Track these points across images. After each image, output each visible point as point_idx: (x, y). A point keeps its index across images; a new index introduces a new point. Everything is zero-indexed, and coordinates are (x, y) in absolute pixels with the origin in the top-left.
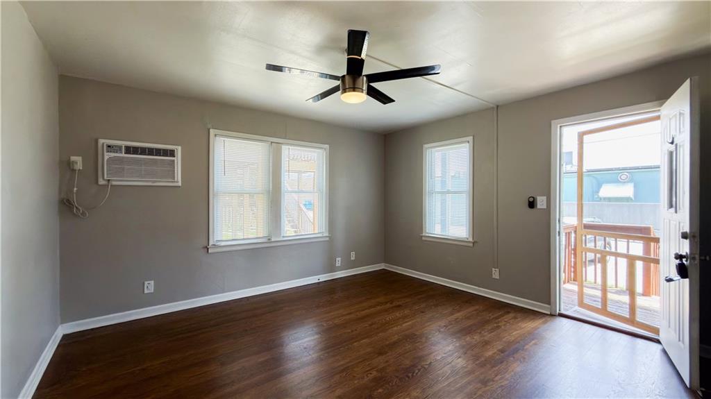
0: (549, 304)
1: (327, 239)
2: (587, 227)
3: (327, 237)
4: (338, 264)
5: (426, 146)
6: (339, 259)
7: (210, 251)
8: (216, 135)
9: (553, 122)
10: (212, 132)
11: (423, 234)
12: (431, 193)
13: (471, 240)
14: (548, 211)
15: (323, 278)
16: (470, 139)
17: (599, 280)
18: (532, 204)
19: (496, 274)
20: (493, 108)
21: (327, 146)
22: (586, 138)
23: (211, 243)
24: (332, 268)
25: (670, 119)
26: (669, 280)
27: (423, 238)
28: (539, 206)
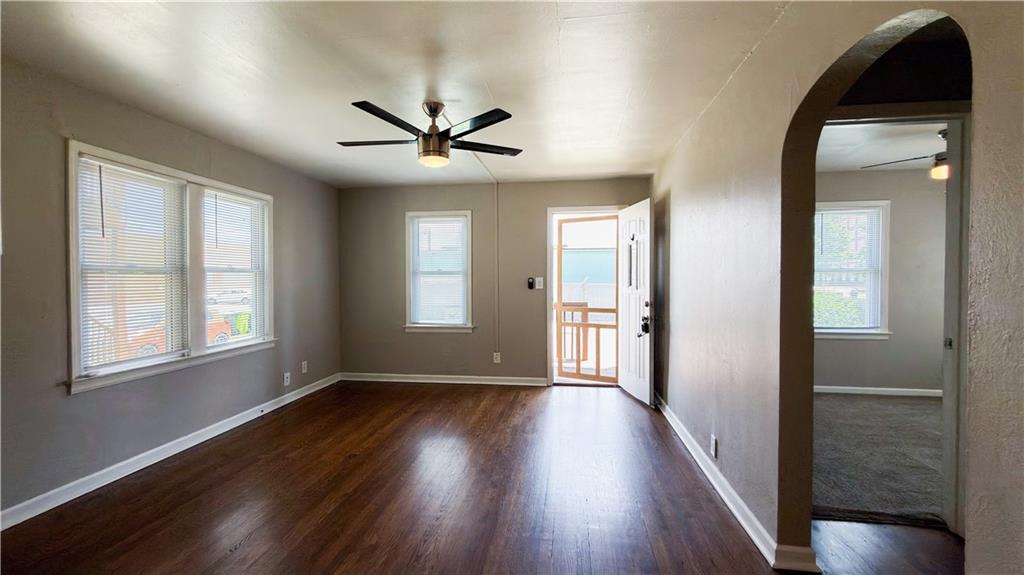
0: (546, 376)
1: (273, 345)
2: (564, 305)
3: (271, 342)
4: (287, 383)
5: (409, 214)
6: (287, 375)
7: (74, 390)
8: (81, 154)
9: (548, 209)
10: (75, 146)
11: (408, 325)
12: (415, 273)
13: (470, 325)
14: (545, 291)
15: (268, 407)
16: (469, 213)
17: (575, 357)
18: (531, 285)
19: (497, 358)
20: (492, 184)
21: (269, 198)
22: (564, 225)
23: (75, 374)
24: (278, 390)
25: (630, 222)
26: (640, 336)
27: (407, 330)
28: (537, 287)
